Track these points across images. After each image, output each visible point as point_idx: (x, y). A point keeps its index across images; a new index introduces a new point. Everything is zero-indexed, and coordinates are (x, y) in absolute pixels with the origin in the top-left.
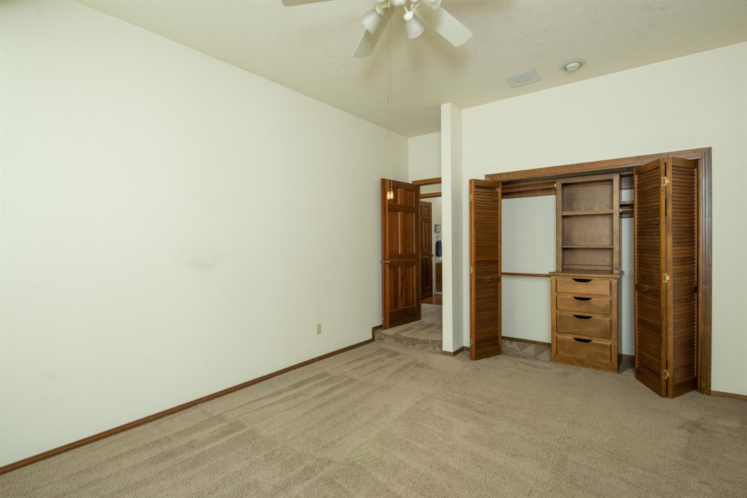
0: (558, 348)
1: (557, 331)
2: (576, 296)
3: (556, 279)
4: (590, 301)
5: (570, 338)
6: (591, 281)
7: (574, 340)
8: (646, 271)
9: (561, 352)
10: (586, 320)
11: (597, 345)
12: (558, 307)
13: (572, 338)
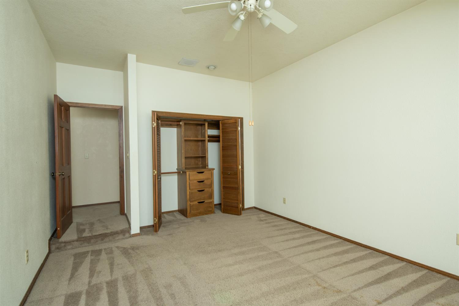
0: (191, 210)
1: (190, 201)
2: (198, 181)
3: (189, 173)
4: (204, 182)
5: (196, 203)
6: (204, 173)
7: (198, 203)
8: (228, 165)
9: (192, 211)
10: (203, 192)
11: (207, 203)
12: (191, 188)
13: (197, 203)
